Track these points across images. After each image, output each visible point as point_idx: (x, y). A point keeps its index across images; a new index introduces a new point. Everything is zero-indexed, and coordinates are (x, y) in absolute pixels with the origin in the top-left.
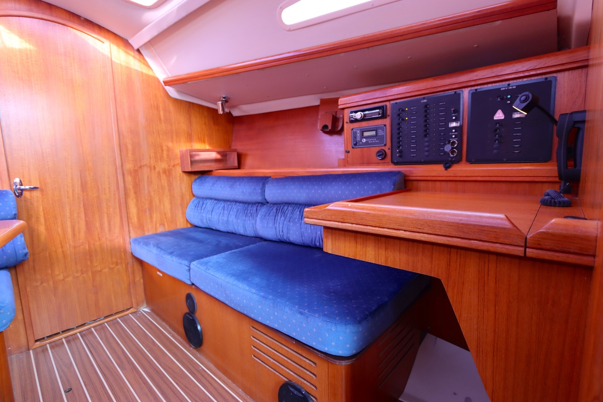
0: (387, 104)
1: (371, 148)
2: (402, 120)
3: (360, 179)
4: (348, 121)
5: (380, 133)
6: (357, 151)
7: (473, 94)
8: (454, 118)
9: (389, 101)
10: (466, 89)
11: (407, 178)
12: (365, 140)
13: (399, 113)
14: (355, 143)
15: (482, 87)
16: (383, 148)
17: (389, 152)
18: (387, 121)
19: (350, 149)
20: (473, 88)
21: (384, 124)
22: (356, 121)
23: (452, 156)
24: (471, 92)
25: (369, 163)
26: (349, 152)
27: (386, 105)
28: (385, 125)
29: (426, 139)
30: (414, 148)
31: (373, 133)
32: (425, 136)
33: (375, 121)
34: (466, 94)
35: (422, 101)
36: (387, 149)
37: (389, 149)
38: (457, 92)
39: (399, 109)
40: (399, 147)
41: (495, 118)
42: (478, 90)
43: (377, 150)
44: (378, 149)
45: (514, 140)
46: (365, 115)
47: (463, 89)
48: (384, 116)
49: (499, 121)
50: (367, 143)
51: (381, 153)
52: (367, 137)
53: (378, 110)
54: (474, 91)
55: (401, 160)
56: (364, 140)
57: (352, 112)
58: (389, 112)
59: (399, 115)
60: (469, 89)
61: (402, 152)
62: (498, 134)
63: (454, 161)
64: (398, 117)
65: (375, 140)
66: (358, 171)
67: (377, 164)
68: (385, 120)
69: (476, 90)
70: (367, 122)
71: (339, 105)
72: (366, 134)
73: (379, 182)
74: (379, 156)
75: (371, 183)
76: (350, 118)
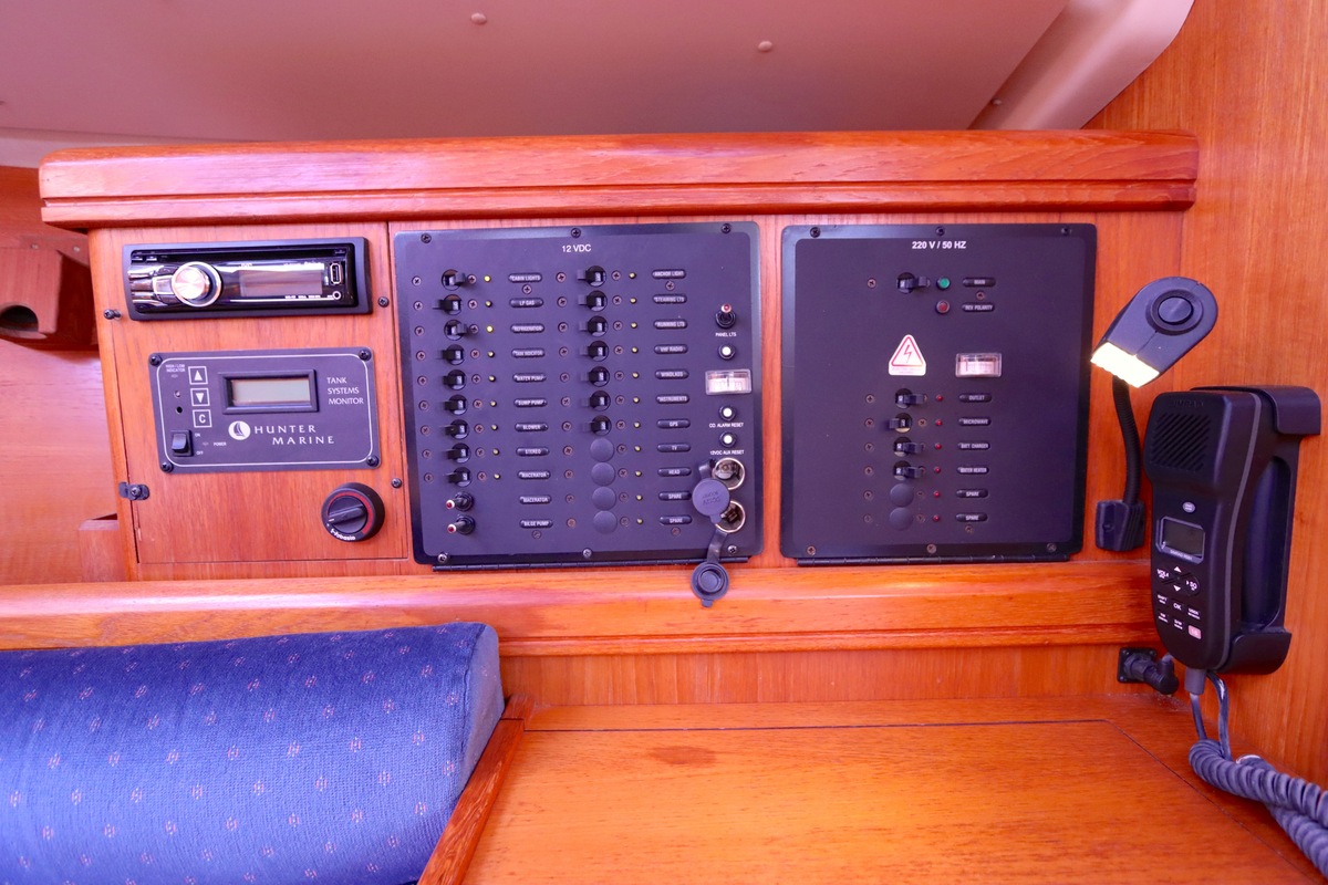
0: (374, 233)
1: (291, 476)
2: (468, 333)
3: (211, 717)
4: (123, 309)
5: (339, 393)
6: (198, 489)
7: (802, 247)
8: (727, 351)
9: (386, 219)
10: (772, 219)
11: (515, 648)
12: (245, 429)
13: (443, 294)
14: (180, 443)
15: (837, 220)
16: (364, 477)
17: (397, 505)
18: (377, 333)
19: (146, 471)
20: (801, 221)
21: (360, 344)
22: (175, 311)
23: (725, 531)
24: (796, 237)
25: (280, 561)
26: (143, 493)
27: (366, 243)
28: (365, 356)
29: (596, 443)
30: (536, 486)
31: (299, 391)
32: (595, 428)
33: (303, 323)
34: (773, 246)
35: (567, 249)
36: (386, 482)
37: (398, 485)
38: (734, 229)
39: (446, 277)
40: (454, 479)
41: (893, 371)
42: (823, 236)
43: (330, 492)
44: (330, 483)
45: (963, 470)
46: (231, 286)
47: (760, 220)
48: (352, 300)
49: (906, 386)
50: (257, 448)
51: (354, 510)
52: (253, 415)
53: (319, 266)
54: (808, 236)
55: (469, 546)
56: (242, 431)
57: (141, 257)
58: (383, 285)
59: (445, 306)
60: (785, 221)
61: (472, 502)
62: (903, 439)
63: (735, 554)
64: (445, 319)
65: (308, 433)
66: (211, 615)
67: (336, 568)
68: (361, 324)
69: (816, 231)
70: (251, 324)
71: (43, 202)
72: (247, 393)
73: (355, 745)
74: (340, 524)
75: (294, 750)
76: (131, 292)
